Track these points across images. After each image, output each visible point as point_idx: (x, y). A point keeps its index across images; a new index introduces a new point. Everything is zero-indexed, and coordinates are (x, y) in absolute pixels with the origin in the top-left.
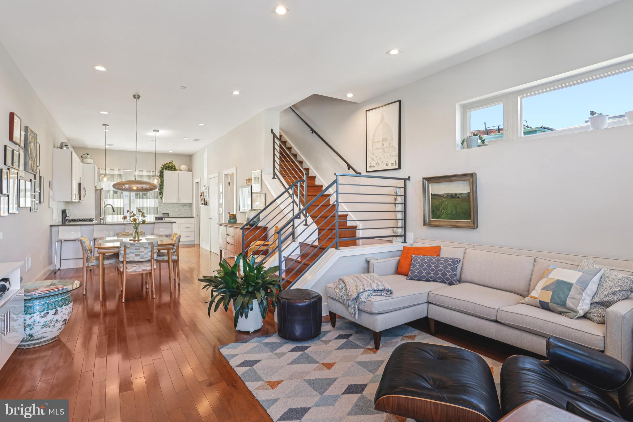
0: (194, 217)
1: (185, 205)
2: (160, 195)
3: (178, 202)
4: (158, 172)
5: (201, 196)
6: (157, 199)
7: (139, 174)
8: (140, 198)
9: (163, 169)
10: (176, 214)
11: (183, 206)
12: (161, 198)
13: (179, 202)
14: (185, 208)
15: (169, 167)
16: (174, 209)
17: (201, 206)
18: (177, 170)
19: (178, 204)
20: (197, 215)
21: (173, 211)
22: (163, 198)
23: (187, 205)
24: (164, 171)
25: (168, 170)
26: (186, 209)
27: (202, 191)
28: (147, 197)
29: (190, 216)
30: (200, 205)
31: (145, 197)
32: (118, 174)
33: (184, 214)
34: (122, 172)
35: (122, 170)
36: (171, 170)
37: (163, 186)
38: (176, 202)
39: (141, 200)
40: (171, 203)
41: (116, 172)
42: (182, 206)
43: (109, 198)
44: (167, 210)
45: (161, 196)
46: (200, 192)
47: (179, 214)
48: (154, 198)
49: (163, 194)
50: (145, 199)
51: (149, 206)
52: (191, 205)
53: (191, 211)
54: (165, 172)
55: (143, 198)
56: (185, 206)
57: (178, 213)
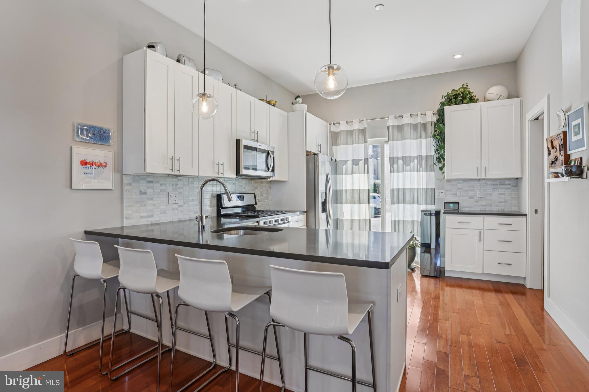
0: (525, 215)
1: (501, 182)
2: (439, 162)
3: (480, 177)
4: (434, 114)
5: (552, 151)
6: (433, 173)
7: (396, 124)
8: (398, 171)
9: (443, 104)
10: (476, 203)
11: (496, 186)
12: (441, 169)
13: (483, 177)
14: (501, 191)
15: (456, 96)
16: (471, 193)
17: (549, 183)
18: (478, 99)
19: (482, 182)
20: (536, 211)
21: (471, 197)
22: (445, 169)
23: (507, 182)
24: (445, 107)
25: (456, 104)
26: (504, 194)
27: (553, 134)
28: (412, 169)
29: (514, 209)
30: (547, 181)
31: (408, 168)
32: (359, 130)
33: (498, 206)
34: (365, 125)
35: (365, 120)
36: (462, 103)
37: (444, 143)
38: (475, 177)
39: (401, 174)
40: (465, 180)
41: (356, 126)
42: (494, 186)
43: (347, 173)
44: (455, 194)
45: (441, 165)
46: (546, 136)
47: (484, 206)
48: (427, 171)
49: (444, 160)
50: (407, 173)
51: (415, 187)
52: (517, 182)
53: (518, 198)
54: (448, 109)
55: (404, 171)
56: (502, 186)
57: (484, 203)
